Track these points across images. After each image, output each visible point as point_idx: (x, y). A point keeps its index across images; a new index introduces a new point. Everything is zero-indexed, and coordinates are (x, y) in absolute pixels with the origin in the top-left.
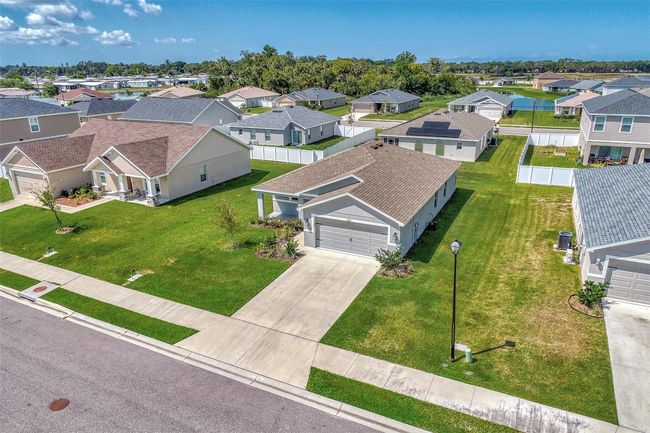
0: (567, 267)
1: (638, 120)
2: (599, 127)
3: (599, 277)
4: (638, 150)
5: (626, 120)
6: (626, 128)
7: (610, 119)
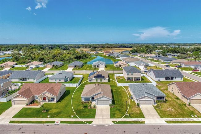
0: (133, 101)
1: (134, 73)
2: (128, 74)
3: (138, 102)
4: (134, 78)
5: (132, 73)
6: (132, 74)
7: (129, 73)
